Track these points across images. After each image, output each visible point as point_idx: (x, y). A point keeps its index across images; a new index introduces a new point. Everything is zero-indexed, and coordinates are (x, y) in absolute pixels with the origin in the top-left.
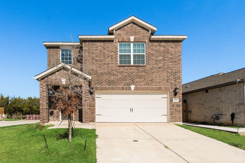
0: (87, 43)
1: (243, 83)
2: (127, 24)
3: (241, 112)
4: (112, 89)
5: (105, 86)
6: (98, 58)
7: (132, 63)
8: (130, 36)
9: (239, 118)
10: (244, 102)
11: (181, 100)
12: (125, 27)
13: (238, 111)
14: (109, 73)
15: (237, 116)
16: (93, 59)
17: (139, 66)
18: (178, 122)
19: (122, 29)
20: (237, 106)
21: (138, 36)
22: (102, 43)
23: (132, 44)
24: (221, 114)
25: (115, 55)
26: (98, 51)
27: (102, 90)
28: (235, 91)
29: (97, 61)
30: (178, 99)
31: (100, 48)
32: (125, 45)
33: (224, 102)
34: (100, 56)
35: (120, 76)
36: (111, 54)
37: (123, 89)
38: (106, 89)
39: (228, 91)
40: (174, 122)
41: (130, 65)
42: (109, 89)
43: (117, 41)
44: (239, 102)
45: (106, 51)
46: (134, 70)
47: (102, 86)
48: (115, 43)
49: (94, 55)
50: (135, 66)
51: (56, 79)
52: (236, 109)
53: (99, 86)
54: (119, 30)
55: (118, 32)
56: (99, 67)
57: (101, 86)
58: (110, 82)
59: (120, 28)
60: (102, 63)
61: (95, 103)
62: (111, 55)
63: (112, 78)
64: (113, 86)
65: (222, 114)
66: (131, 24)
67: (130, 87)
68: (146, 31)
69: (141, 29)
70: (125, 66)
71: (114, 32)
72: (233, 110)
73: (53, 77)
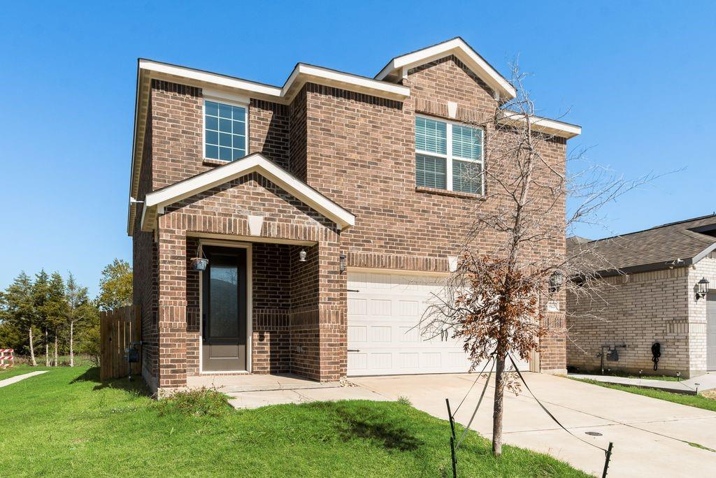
0: (323, 96)
1: (683, 269)
2: (440, 61)
3: (678, 341)
4: (398, 264)
5: (377, 253)
6: (354, 156)
7: (450, 187)
8: (446, 99)
9: (673, 356)
10: (686, 315)
11: (564, 307)
12: (433, 68)
13: (670, 337)
14: (388, 212)
15: (665, 350)
16: (340, 155)
17: (469, 198)
18: (558, 368)
19: (426, 71)
20: (668, 325)
21: (467, 104)
22: (369, 107)
23: (449, 127)
24: (621, 344)
25: (407, 153)
26: (357, 132)
27: (366, 266)
28: (663, 287)
29: (354, 164)
30: (558, 305)
31: (362, 121)
32: (431, 126)
33: (631, 315)
34: (362, 149)
35: (419, 223)
36: (395, 147)
37: (427, 266)
38: (378, 263)
39: (642, 285)
40: (550, 368)
41: (443, 191)
42: (390, 265)
43: (412, 108)
44: (674, 316)
45: (378, 135)
46: (458, 208)
47: (369, 253)
48: (407, 113)
49: (344, 144)
50: (460, 197)
51: (226, 215)
52: (664, 333)
53: (360, 252)
54: (417, 74)
55: (416, 78)
56: (359, 187)
57: (366, 253)
58: (392, 242)
59: (419, 69)
60: (368, 175)
61: (346, 311)
62: (395, 151)
63: (398, 228)
64: (399, 255)
65: (624, 346)
66: (451, 63)
67: (446, 262)
68: (487, 94)
69: (475, 84)
70: (434, 193)
71: (405, 76)
72: (656, 334)
73: (215, 205)
